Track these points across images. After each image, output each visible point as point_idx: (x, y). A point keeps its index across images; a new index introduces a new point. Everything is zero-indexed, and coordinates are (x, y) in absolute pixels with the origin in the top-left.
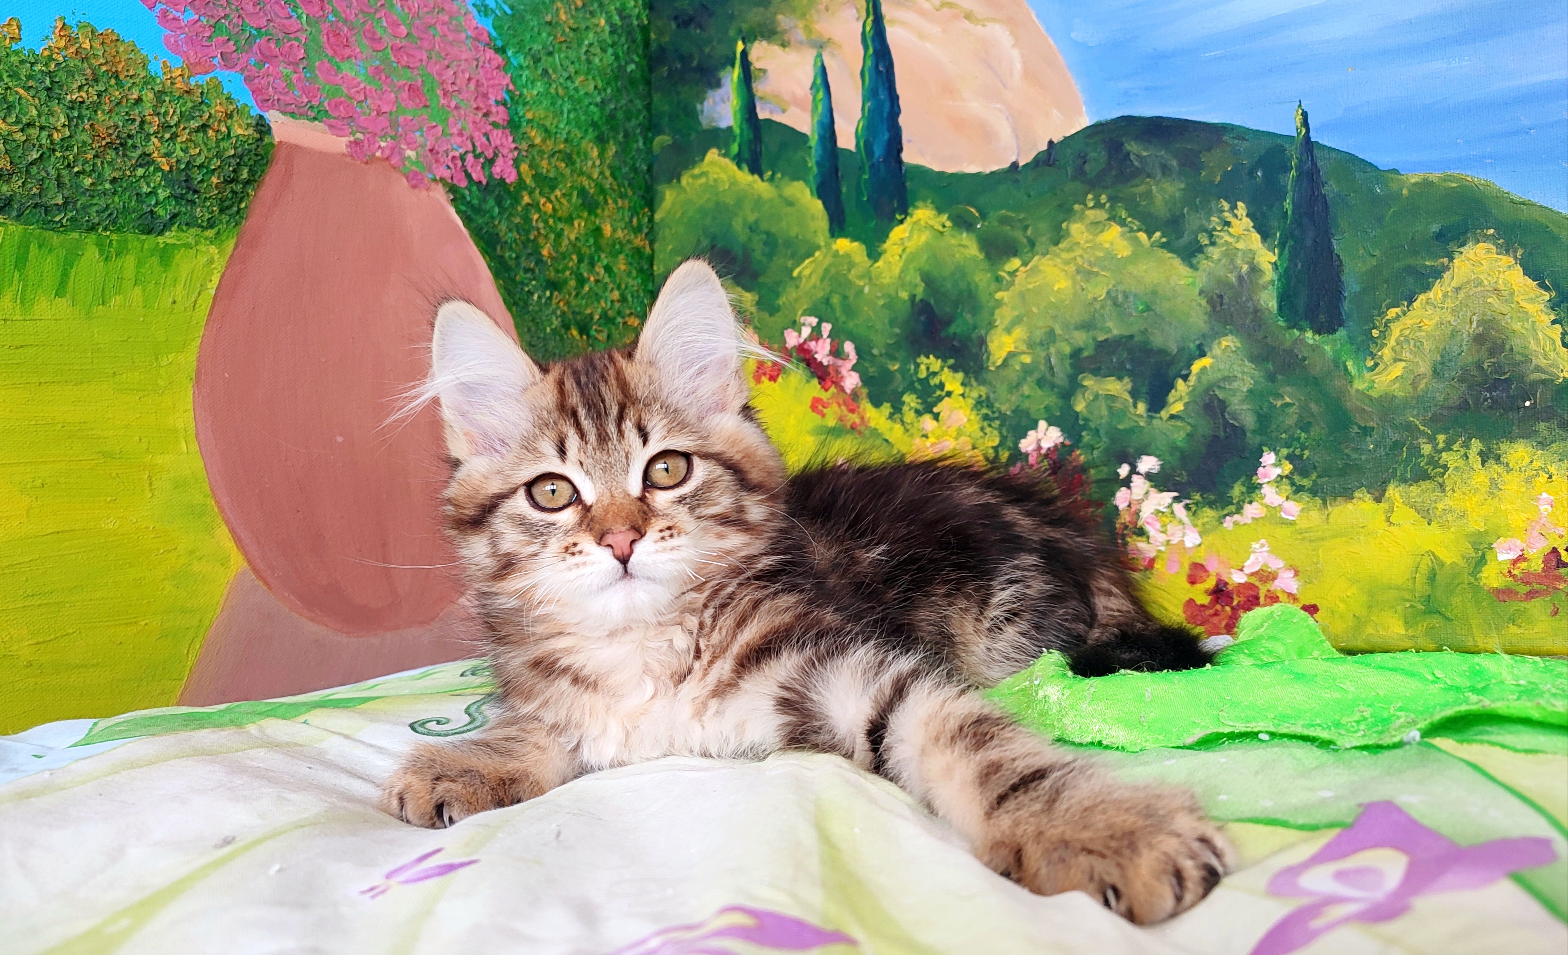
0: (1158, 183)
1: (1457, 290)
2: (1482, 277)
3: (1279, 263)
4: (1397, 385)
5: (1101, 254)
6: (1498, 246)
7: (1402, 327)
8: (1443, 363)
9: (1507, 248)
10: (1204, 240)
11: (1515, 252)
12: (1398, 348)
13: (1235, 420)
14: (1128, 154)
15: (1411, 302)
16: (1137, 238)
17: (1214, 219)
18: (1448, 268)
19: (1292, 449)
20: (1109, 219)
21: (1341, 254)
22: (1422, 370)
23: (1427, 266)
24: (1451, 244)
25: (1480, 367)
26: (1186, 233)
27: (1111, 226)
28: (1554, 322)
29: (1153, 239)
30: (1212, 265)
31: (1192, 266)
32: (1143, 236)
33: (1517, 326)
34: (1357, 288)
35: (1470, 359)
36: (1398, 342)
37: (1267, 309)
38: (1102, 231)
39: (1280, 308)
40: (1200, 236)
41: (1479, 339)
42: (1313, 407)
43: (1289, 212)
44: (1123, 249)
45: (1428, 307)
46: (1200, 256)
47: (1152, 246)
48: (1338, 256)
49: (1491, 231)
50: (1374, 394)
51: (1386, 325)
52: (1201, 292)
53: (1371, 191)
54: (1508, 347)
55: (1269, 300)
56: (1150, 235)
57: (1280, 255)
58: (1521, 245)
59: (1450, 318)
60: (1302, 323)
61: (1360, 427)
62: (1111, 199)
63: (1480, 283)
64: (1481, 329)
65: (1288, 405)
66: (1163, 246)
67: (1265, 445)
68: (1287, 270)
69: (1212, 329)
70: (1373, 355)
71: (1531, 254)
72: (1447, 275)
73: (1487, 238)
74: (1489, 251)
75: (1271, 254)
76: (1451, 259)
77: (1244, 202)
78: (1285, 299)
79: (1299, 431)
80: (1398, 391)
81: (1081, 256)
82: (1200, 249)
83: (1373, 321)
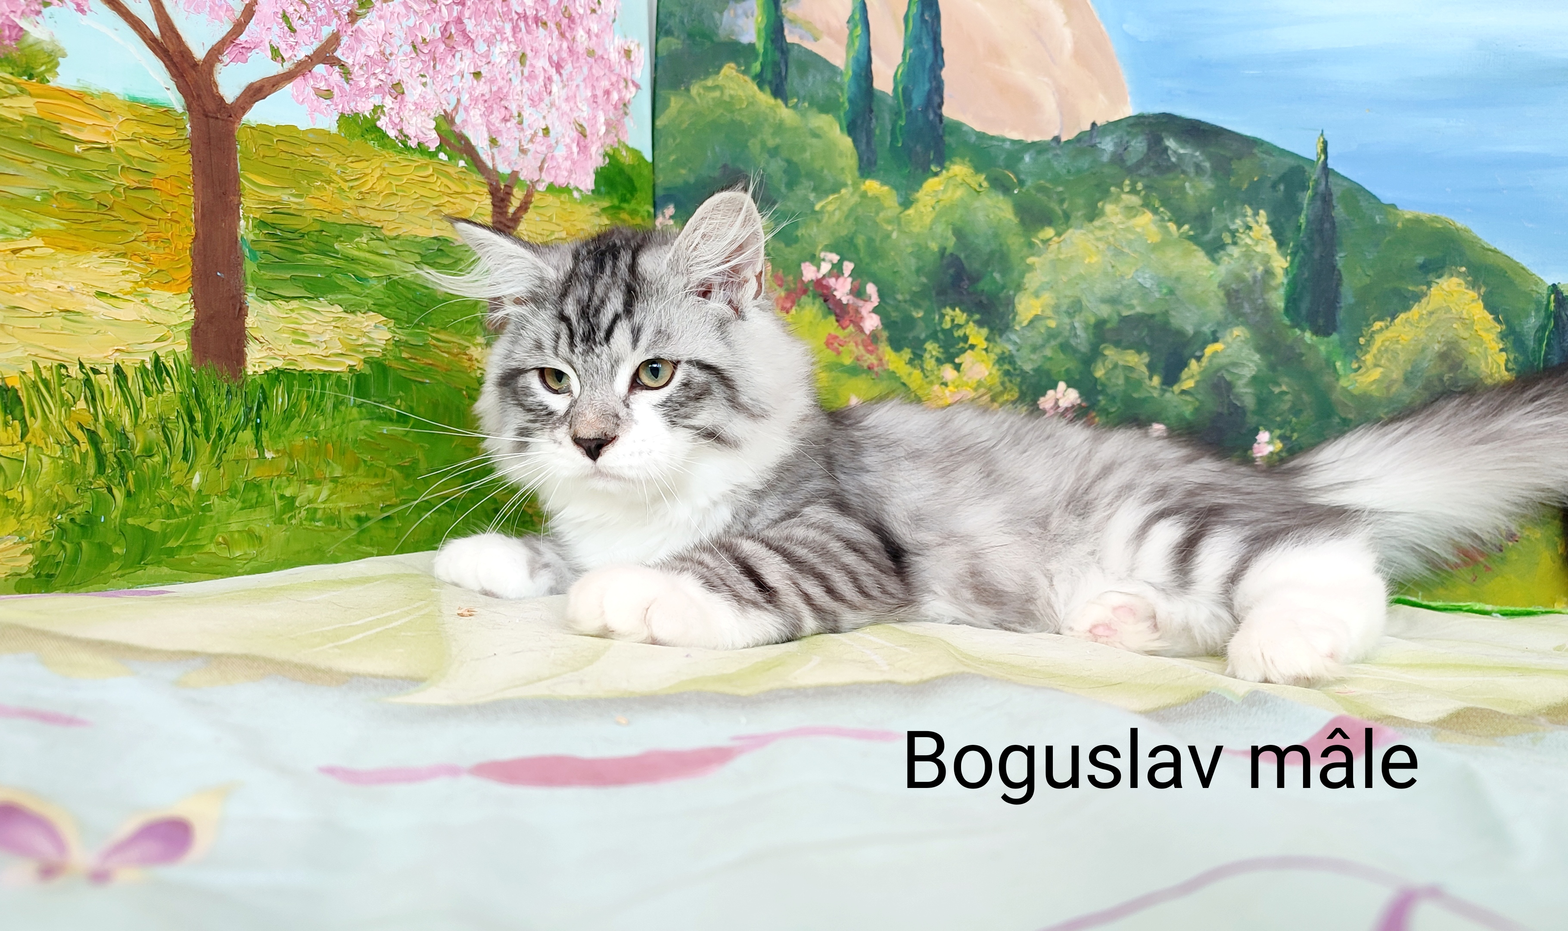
0: (1191, 180)
1: (1431, 313)
2: (1451, 305)
3: (1289, 269)
4: (1374, 387)
5: (1132, 237)
6: (1467, 282)
7: (1383, 338)
8: (1411, 373)
9: (1474, 285)
10: (1227, 239)
11: (1479, 289)
12: (1378, 356)
13: (1238, 400)
14: (1166, 148)
15: (1393, 319)
16: (1167, 227)
17: (1238, 222)
18: (1425, 295)
19: (1283, 431)
20: (1142, 206)
21: (1342, 270)
22: (1394, 376)
23: (1409, 291)
24: (1431, 275)
25: (1441, 380)
26: (1212, 231)
27: (1144, 213)
28: (1501, 350)
29: (1182, 231)
30: (1232, 262)
31: (1213, 260)
32: (1172, 227)
33: (1474, 350)
34: (1352, 300)
35: (1434, 372)
36: (1379, 350)
37: (1276, 309)
38: (1135, 216)
39: (1287, 309)
40: (1223, 235)
41: (1443, 356)
42: (1306, 398)
43: (1303, 227)
44: (1154, 235)
45: (1407, 325)
46: (1222, 253)
47: (1180, 237)
48: (1339, 271)
49: (1463, 269)
50: (1356, 392)
51: (1372, 336)
52: (1221, 285)
53: (1372, 219)
54: (1464, 366)
55: (1278, 300)
56: (1180, 226)
57: (1292, 262)
58: (1486, 284)
59: (1422, 336)
60: (1304, 324)
61: (1341, 418)
62: (1146, 187)
63: (1448, 310)
64: (1445, 348)
65: (1283, 393)
66: (1190, 238)
67: (1261, 425)
68: (1295, 276)
69: (1226, 318)
70: (1358, 359)
71: (1490, 292)
72: (1424, 301)
73: (1460, 274)
74: (1459, 285)
75: (1284, 260)
76: (1429, 287)
77: (1266, 211)
78: (1292, 302)
79: (1291, 416)
80: (1376, 392)
81: (1113, 235)
82: (1223, 246)
83: (1361, 330)
